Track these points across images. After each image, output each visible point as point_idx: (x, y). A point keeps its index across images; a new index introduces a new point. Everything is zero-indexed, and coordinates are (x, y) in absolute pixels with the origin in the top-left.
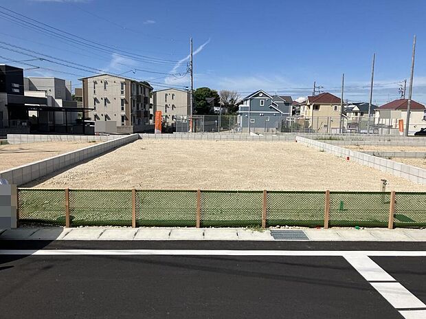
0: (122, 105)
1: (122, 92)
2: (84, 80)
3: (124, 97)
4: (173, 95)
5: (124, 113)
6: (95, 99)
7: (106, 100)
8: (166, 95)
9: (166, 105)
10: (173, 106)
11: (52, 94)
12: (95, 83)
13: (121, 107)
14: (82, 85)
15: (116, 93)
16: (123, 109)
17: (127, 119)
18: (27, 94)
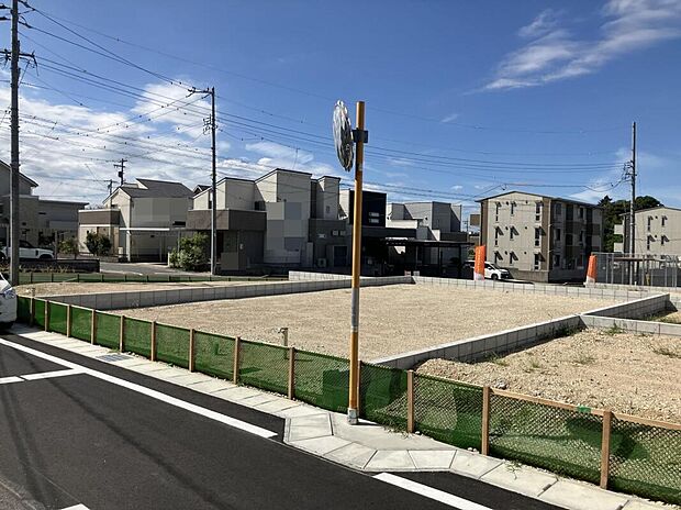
0: (537, 237)
1: (538, 218)
2: (483, 202)
3: (539, 224)
4: (664, 218)
5: (538, 250)
6: (498, 229)
7: (513, 229)
8: (650, 218)
9: (650, 238)
10: (663, 238)
11: (428, 224)
12: (499, 205)
13: (535, 240)
14: (479, 210)
15: (528, 219)
16: (537, 243)
17: (543, 260)
18: (389, 224)
